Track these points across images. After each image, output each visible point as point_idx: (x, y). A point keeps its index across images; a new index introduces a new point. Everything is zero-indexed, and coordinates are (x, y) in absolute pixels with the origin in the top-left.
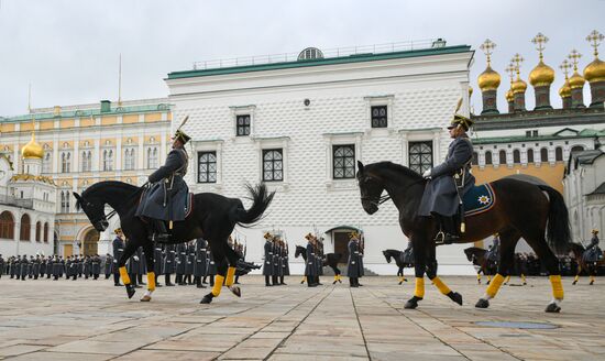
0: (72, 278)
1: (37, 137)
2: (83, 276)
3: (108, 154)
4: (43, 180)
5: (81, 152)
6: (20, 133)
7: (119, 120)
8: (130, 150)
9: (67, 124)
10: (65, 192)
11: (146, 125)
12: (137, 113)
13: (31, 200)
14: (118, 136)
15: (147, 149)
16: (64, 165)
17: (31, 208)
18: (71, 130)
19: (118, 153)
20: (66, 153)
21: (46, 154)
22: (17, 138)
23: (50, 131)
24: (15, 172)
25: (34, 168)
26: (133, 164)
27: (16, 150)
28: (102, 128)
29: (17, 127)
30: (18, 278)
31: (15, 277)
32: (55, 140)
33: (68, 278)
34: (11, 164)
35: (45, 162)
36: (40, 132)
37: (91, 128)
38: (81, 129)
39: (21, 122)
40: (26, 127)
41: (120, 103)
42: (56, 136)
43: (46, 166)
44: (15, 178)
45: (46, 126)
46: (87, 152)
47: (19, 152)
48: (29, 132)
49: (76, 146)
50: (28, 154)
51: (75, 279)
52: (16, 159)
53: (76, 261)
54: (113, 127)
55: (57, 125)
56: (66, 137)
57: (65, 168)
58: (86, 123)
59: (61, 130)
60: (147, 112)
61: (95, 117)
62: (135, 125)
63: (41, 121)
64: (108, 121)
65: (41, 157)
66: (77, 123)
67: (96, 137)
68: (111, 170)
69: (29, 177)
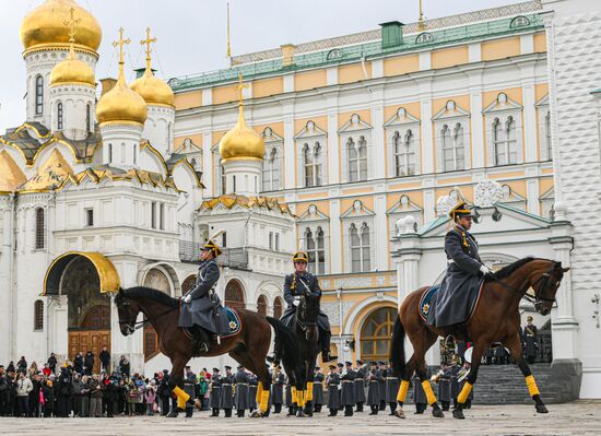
0: (341, 413)
1: (248, 114)
2: (367, 408)
3: (402, 139)
4: (266, 205)
5: (345, 139)
6: (214, 109)
7: (425, 62)
8: (452, 126)
9: (308, 81)
10: (314, 229)
11: (486, 66)
12: (463, 42)
13: (243, 251)
14: (422, 98)
15: (490, 120)
16: (307, 171)
17: (244, 268)
18: (318, 92)
19: (426, 135)
20: (312, 145)
21: (268, 151)
22: (207, 120)
23: (275, 99)
24: (208, 193)
25: (247, 181)
26: (460, 158)
27: (207, 147)
28: (387, 82)
29: (207, 98)
30: (228, 414)
31: (222, 413)
32: (287, 119)
33: (333, 413)
34: (199, 175)
35: (268, 166)
36: (255, 103)
37: (363, 85)
38: (341, 89)
39: (214, 85)
40: (226, 95)
41: (422, 25)
42: (288, 108)
43: (269, 176)
44: (209, 205)
45: (266, 88)
46: (356, 139)
47: (214, 150)
48: (232, 106)
49: (332, 129)
50: (233, 153)
51: (349, 413)
52: (207, 164)
53: (351, 375)
54: (410, 78)
55: (289, 84)
56: (308, 109)
57: (310, 178)
58: (351, 74)
59: (298, 96)
60: (484, 39)
61: (369, 60)
62: (461, 70)
63: (254, 78)
64: (399, 66)
65: (259, 156)
66: (332, 77)
67: (374, 106)
68: (411, 175)
69: (237, 200)
